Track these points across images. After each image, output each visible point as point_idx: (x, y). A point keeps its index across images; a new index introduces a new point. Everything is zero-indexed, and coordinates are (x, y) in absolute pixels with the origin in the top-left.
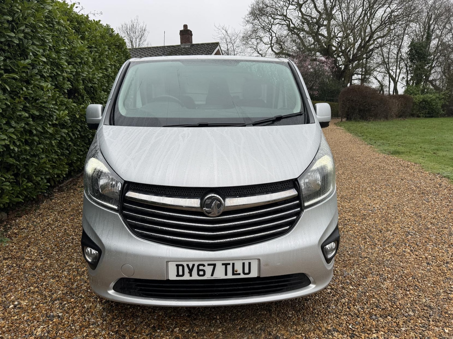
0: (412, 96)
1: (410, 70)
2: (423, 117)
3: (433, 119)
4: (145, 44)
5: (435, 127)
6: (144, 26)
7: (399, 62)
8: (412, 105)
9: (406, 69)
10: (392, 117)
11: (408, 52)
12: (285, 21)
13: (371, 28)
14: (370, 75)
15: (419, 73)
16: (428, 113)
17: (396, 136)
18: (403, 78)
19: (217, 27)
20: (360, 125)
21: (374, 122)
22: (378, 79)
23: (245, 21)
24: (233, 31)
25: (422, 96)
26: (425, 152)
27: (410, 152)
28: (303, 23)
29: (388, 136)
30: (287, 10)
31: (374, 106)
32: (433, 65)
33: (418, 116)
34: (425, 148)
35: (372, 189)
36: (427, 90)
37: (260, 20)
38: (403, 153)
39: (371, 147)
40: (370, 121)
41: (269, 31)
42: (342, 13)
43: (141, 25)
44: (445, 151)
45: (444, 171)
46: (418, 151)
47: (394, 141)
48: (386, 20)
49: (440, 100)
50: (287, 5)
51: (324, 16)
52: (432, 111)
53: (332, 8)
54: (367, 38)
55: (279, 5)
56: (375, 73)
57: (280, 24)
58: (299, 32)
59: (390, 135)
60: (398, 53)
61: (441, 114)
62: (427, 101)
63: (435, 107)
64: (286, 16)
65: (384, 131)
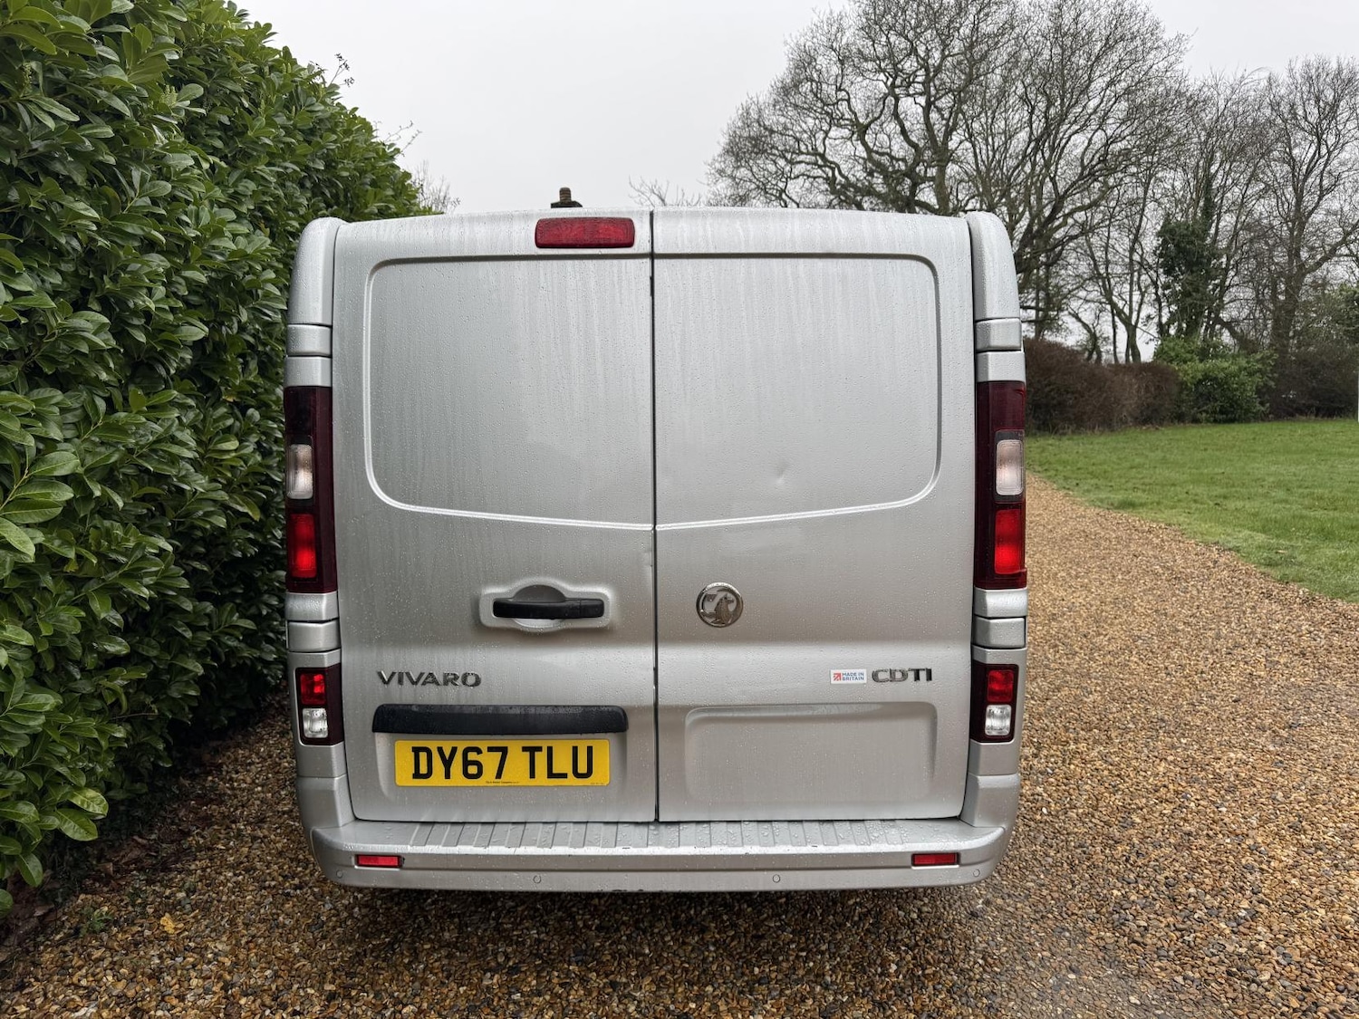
0: (1174, 366)
1: (1164, 295)
2: (1208, 421)
3: (1233, 426)
5: (1234, 446)
6: (444, 188)
7: (1136, 274)
8: (1175, 389)
9: (1156, 294)
10: (1123, 422)
11: (1157, 248)
12: (820, 167)
13: (1055, 184)
14: (1060, 310)
15: (1190, 305)
16: (1222, 412)
17: (1132, 468)
18: (1149, 317)
19: (637, 187)
20: (1037, 444)
21: (1075, 437)
22: (1083, 319)
23: (713, 171)
24: (680, 197)
25: (1201, 366)
26: (1195, 501)
27: (1158, 503)
28: (871, 174)
29: (1110, 469)
30: (824, 139)
31: (1073, 393)
32: (1227, 283)
33: (1196, 421)
34: (1196, 495)
35: (1069, 574)
36: (1214, 348)
37: (755, 169)
38: (1142, 505)
39: (1066, 495)
40: (1064, 434)
41: (780, 198)
42: (974, 146)
43: (436, 184)
44: (1244, 499)
45: (1230, 539)
46: (1179, 501)
47: (1123, 481)
48: (1094, 163)
49: (1251, 374)
50: (825, 127)
51: (928, 154)
52: (1232, 406)
53: (948, 133)
54: (1047, 213)
55: (803, 125)
56: (1074, 304)
57: (809, 177)
58: (858, 198)
59: (1116, 467)
60: (1132, 250)
61: (1255, 413)
62: (1216, 378)
63: (1238, 393)
64: (823, 156)
65: (1102, 457)
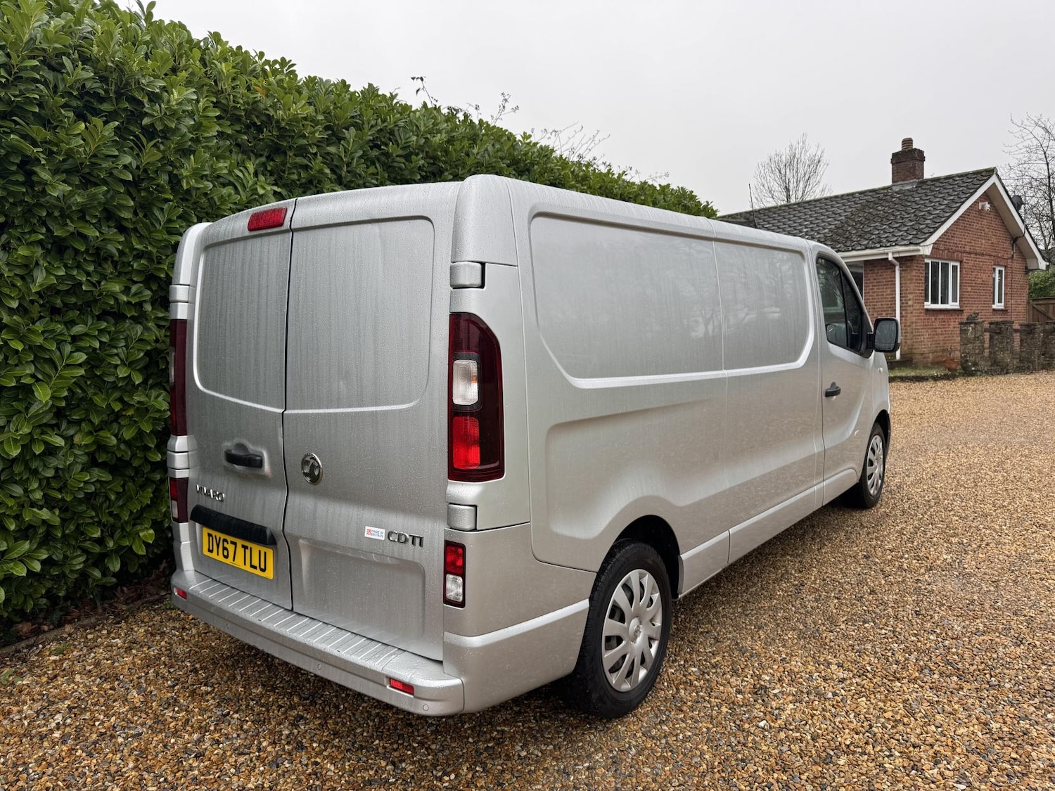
4: (818, 191)
6: (819, 153)
43: (812, 151)
